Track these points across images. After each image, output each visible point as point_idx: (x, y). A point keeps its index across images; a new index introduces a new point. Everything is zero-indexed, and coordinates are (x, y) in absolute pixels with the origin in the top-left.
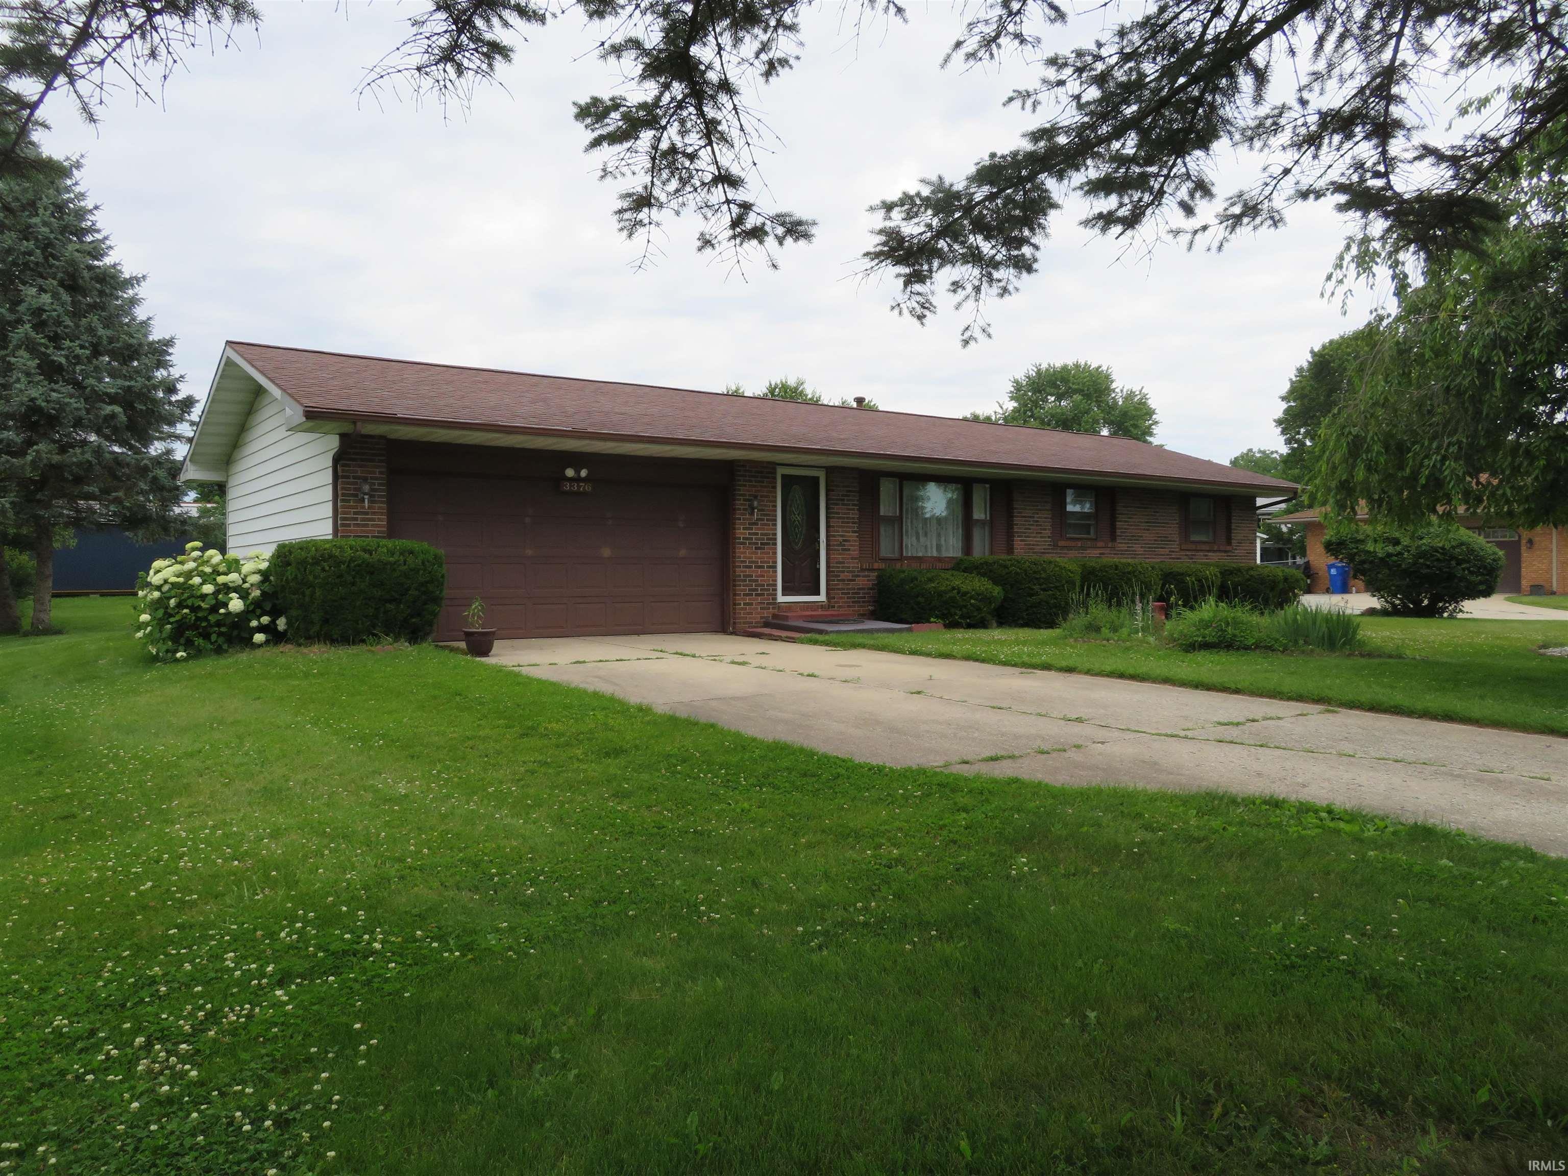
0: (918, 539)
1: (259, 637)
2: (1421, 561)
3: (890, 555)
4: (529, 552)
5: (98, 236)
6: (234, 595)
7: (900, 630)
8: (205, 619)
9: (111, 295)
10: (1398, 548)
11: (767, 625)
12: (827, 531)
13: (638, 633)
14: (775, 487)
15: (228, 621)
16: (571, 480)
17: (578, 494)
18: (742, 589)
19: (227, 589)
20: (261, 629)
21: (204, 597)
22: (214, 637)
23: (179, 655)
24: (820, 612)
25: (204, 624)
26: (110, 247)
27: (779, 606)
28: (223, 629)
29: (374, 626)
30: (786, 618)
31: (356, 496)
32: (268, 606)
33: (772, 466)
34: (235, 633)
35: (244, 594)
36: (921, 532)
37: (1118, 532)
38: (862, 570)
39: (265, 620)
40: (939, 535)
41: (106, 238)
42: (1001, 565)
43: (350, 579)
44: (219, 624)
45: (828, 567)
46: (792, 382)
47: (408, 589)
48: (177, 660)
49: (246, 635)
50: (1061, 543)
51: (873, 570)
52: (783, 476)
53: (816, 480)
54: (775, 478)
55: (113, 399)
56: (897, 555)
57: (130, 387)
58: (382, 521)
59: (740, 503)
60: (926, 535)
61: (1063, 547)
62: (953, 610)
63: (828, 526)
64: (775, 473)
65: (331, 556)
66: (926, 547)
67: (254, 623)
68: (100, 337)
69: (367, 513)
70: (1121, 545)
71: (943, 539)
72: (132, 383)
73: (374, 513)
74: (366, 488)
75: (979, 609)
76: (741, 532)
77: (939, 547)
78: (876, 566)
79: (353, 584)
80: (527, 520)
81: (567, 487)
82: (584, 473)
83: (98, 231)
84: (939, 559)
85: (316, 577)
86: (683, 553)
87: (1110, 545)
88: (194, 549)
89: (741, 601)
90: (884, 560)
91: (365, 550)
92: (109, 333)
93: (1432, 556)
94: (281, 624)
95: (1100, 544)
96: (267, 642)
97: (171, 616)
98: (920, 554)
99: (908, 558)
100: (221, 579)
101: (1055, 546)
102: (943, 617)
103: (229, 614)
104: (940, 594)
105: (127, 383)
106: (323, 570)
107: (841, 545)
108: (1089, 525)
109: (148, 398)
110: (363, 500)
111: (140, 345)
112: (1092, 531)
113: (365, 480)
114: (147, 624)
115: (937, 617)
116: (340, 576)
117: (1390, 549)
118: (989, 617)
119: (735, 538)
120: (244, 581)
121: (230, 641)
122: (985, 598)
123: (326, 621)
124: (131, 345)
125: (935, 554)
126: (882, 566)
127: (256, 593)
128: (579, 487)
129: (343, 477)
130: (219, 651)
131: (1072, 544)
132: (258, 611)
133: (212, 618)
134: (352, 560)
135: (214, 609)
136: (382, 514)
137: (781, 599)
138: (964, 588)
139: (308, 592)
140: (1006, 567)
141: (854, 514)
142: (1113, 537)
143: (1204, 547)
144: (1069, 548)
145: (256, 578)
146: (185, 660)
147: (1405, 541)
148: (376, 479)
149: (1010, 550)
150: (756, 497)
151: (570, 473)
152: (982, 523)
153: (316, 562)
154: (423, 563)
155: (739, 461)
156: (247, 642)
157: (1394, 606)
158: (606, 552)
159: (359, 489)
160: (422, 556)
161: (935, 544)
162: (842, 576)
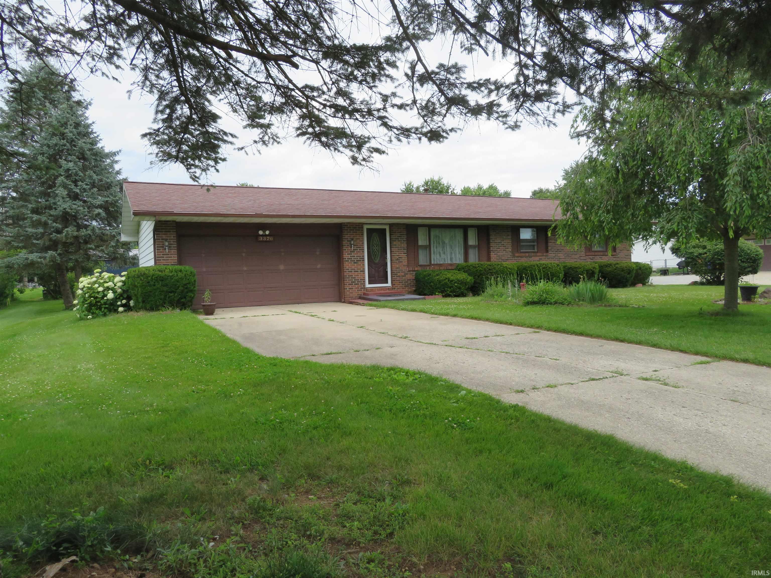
0: (440, 256)
1: (121, 309)
2: (716, 257)
3: (425, 264)
4: (245, 269)
5: (95, 135)
6: (110, 291)
7: (419, 299)
8: (99, 302)
9: (101, 160)
10: (705, 251)
11: (360, 298)
12: (391, 254)
13: (298, 303)
14: (363, 234)
15: (108, 302)
16: (262, 235)
17: (266, 241)
18: (347, 281)
19: (108, 289)
20: (122, 305)
21: (98, 292)
22: (103, 309)
23: (88, 317)
24: (388, 291)
25: (99, 304)
26: (101, 140)
27: (367, 289)
28: (107, 306)
29: (165, 303)
30: (368, 295)
31: (163, 247)
32: (125, 296)
33: (360, 226)
34: (112, 307)
35: (114, 292)
36: (441, 252)
37: (549, 248)
38: (409, 271)
39: (124, 301)
40: (451, 253)
41: (98, 136)
42: (474, 267)
43: (152, 283)
44: (105, 304)
45: (391, 270)
46: (436, 179)
47: (179, 287)
48: (88, 319)
49: (116, 308)
50: (517, 255)
51: (414, 271)
52: (368, 230)
53: (384, 230)
54: (363, 230)
55: (100, 207)
56: (428, 263)
57: (107, 201)
58: (175, 258)
59: (345, 242)
60: (444, 253)
61: (518, 257)
62: (446, 289)
63: (391, 252)
64: (362, 228)
65: (144, 274)
66: (444, 259)
67: (119, 303)
68: (94, 180)
69: (168, 255)
70: (551, 254)
71: (453, 255)
72: (108, 199)
73: (171, 254)
74: (167, 244)
75: (460, 288)
76: (346, 256)
77: (451, 259)
78: (416, 269)
79: (154, 285)
80: (244, 255)
81: (261, 239)
82: (267, 232)
83: (95, 133)
84: (451, 265)
85: (138, 283)
86: (319, 266)
87: (545, 254)
88: (97, 272)
89: (347, 287)
90: (421, 266)
91: (160, 271)
92: (99, 177)
93: (721, 254)
94: (132, 303)
95: (538, 254)
96: (125, 311)
97: (87, 301)
98: (442, 263)
99: (434, 265)
100: (106, 285)
101: (514, 256)
102: (442, 292)
103: (107, 300)
104: (440, 282)
105: (107, 199)
106: (141, 280)
107: (397, 260)
108: (534, 246)
109: (115, 205)
110: (165, 249)
111: (112, 182)
112: (536, 247)
113: (166, 240)
114: (77, 304)
115: (439, 292)
116: (148, 282)
117: (701, 251)
118: (465, 292)
119: (343, 259)
120: (115, 286)
121: (110, 311)
122: (462, 282)
123: (143, 302)
124: (108, 183)
125: (449, 262)
126: (419, 268)
127: (119, 291)
128: (267, 239)
129: (157, 239)
130: (105, 315)
131: (524, 255)
132: (121, 298)
133: (102, 302)
134: (153, 275)
135: (102, 298)
136: (175, 254)
137: (368, 285)
138: (452, 278)
139: (136, 289)
140: (476, 267)
141: (405, 245)
142: (547, 251)
143: (599, 254)
144: (522, 257)
145: (120, 284)
146: (90, 319)
147: (708, 247)
148: (172, 239)
149: (489, 259)
150: (352, 239)
151: (261, 232)
152: (473, 247)
153: (138, 277)
154: (185, 275)
155: (344, 223)
156: (116, 311)
157: (707, 280)
158: (282, 267)
159: (163, 244)
160: (184, 273)
161: (449, 257)
162: (399, 274)
